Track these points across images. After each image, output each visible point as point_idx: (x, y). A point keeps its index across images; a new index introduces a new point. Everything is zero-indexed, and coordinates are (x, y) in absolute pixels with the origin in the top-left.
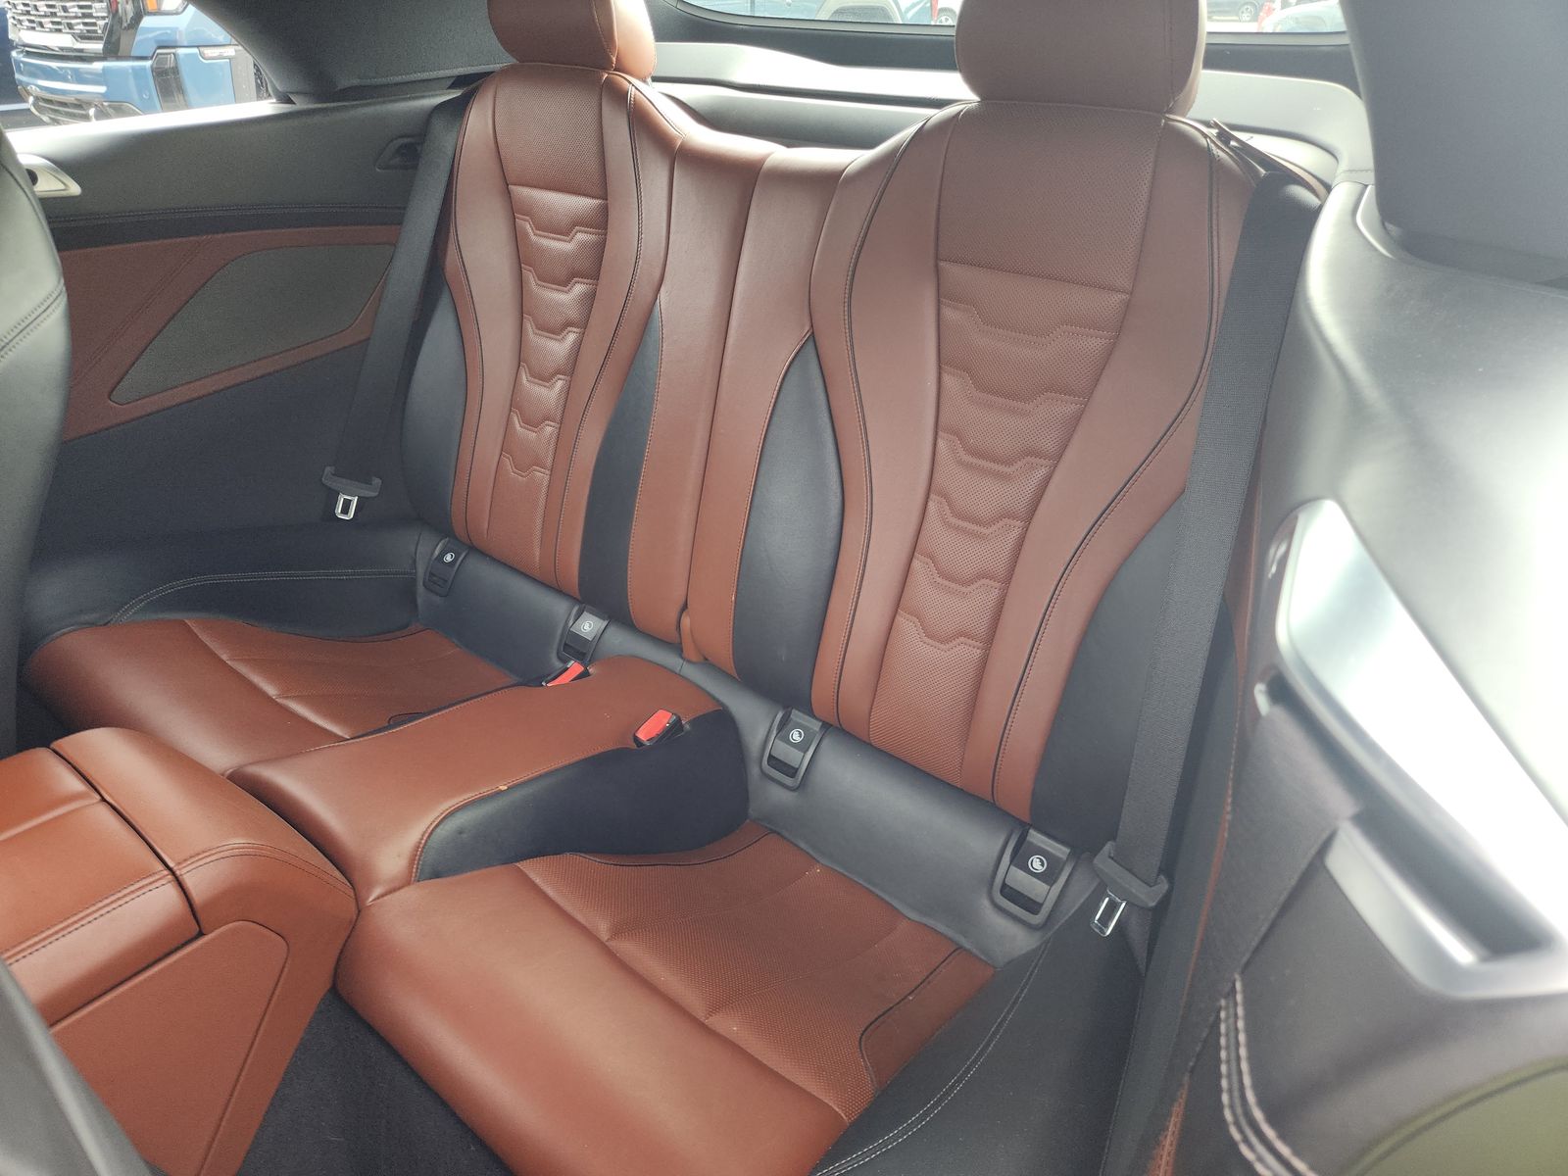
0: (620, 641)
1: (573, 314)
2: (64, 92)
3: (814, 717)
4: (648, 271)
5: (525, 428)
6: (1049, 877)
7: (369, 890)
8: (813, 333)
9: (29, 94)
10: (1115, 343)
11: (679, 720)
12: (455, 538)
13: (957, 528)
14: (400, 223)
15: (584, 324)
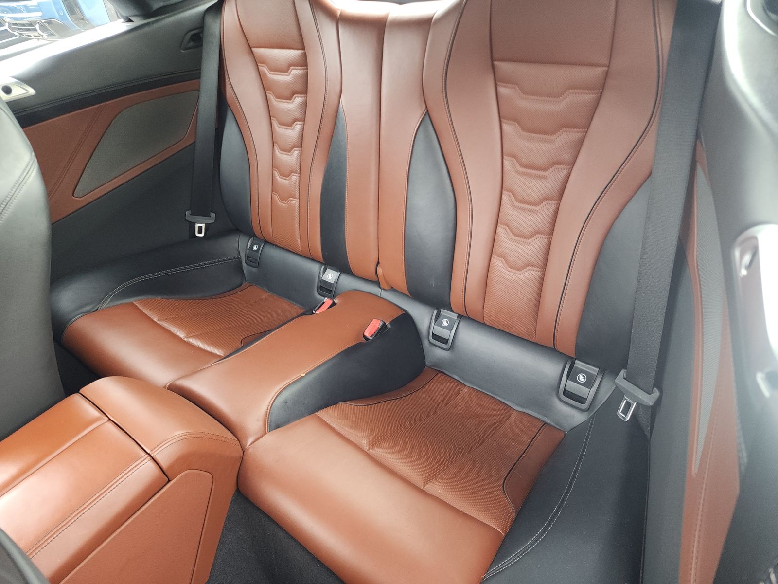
0: (348, 283)
1: (298, 114)
2: (22, 19)
3: (453, 312)
4: (334, 87)
5: (282, 178)
6: (588, 384)
7: (246, 441)
8: (427, 111)
9: (6, 22)
10: (601, 96)
11: (384, 323)
12: (256, 237)
13: (521, 209)
14: (199, 78)
15: (303, 119)
